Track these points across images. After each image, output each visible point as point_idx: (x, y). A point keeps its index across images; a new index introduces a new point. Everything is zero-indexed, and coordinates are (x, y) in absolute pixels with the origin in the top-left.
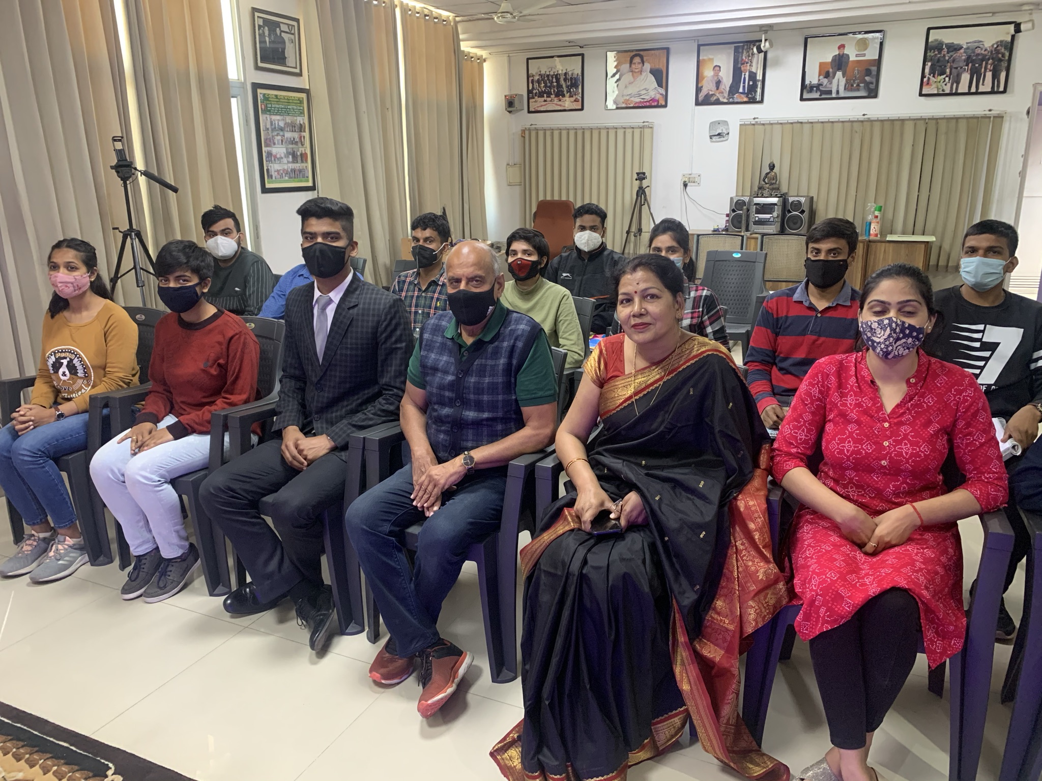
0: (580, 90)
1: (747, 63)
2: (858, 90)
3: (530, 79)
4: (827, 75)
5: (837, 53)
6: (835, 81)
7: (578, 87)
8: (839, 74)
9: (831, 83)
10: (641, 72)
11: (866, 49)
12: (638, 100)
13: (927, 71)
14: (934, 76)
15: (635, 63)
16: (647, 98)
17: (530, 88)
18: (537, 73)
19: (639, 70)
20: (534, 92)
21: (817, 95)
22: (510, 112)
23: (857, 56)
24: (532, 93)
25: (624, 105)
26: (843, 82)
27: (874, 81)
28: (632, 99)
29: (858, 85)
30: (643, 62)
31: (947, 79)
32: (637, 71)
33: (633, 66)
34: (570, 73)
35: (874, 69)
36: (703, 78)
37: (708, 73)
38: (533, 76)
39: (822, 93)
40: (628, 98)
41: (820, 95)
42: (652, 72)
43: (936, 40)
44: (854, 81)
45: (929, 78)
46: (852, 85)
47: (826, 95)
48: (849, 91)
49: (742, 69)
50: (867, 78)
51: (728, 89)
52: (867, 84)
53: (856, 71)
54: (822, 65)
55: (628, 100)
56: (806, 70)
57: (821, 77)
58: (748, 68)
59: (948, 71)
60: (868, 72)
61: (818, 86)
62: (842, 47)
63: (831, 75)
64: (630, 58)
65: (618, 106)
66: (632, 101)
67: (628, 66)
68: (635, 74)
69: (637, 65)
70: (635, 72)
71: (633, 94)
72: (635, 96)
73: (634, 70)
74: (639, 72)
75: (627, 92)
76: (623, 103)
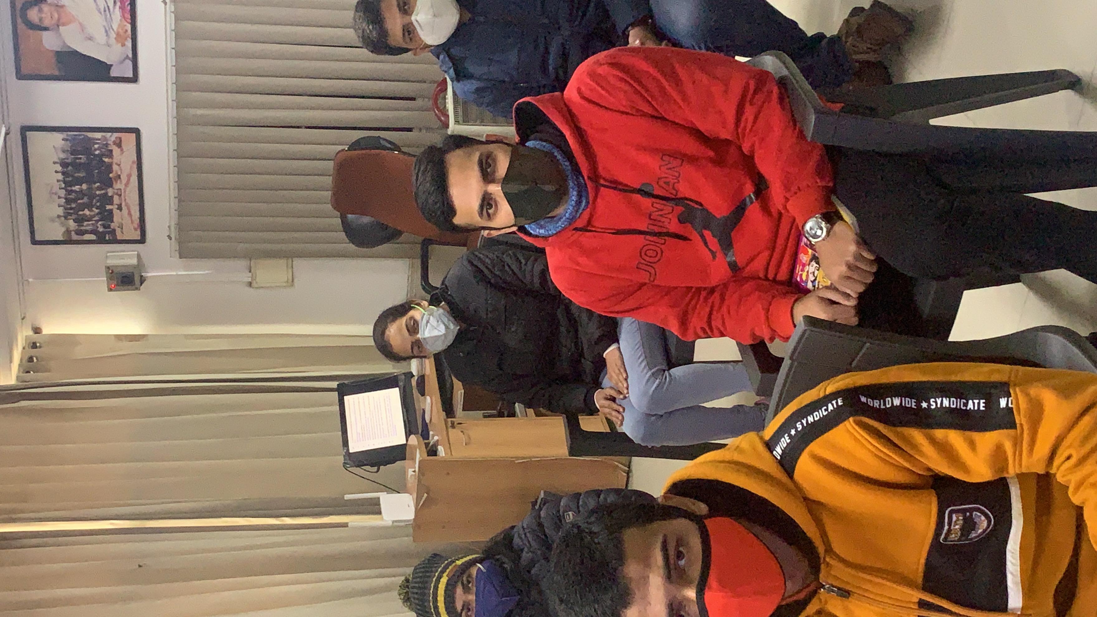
0: (98, 135)
3: (75, 237)
7: (90, 139)
12: (117, 14)
15: (41, 19)
17: (93, 237)
18: (62, 224)
20: (101, 229)
22: (142, 281)
24: (104, 234)
25: (129, 44)
28: (115, 27)
32: (56, 16)
34: (62, 156)
38: (68, 231)
55: (118, 34)
64: (31, 29)
65: (130, 56)
66: (119, 25)
67: (45, 34)
68: (62, 21)
69: (43, 15)
70: (59, 20)
71: (105, 23)
72: (109, 20)
73: (54, 22)
74: (58, 11)
75: (100, 37)
76: (123, 45)
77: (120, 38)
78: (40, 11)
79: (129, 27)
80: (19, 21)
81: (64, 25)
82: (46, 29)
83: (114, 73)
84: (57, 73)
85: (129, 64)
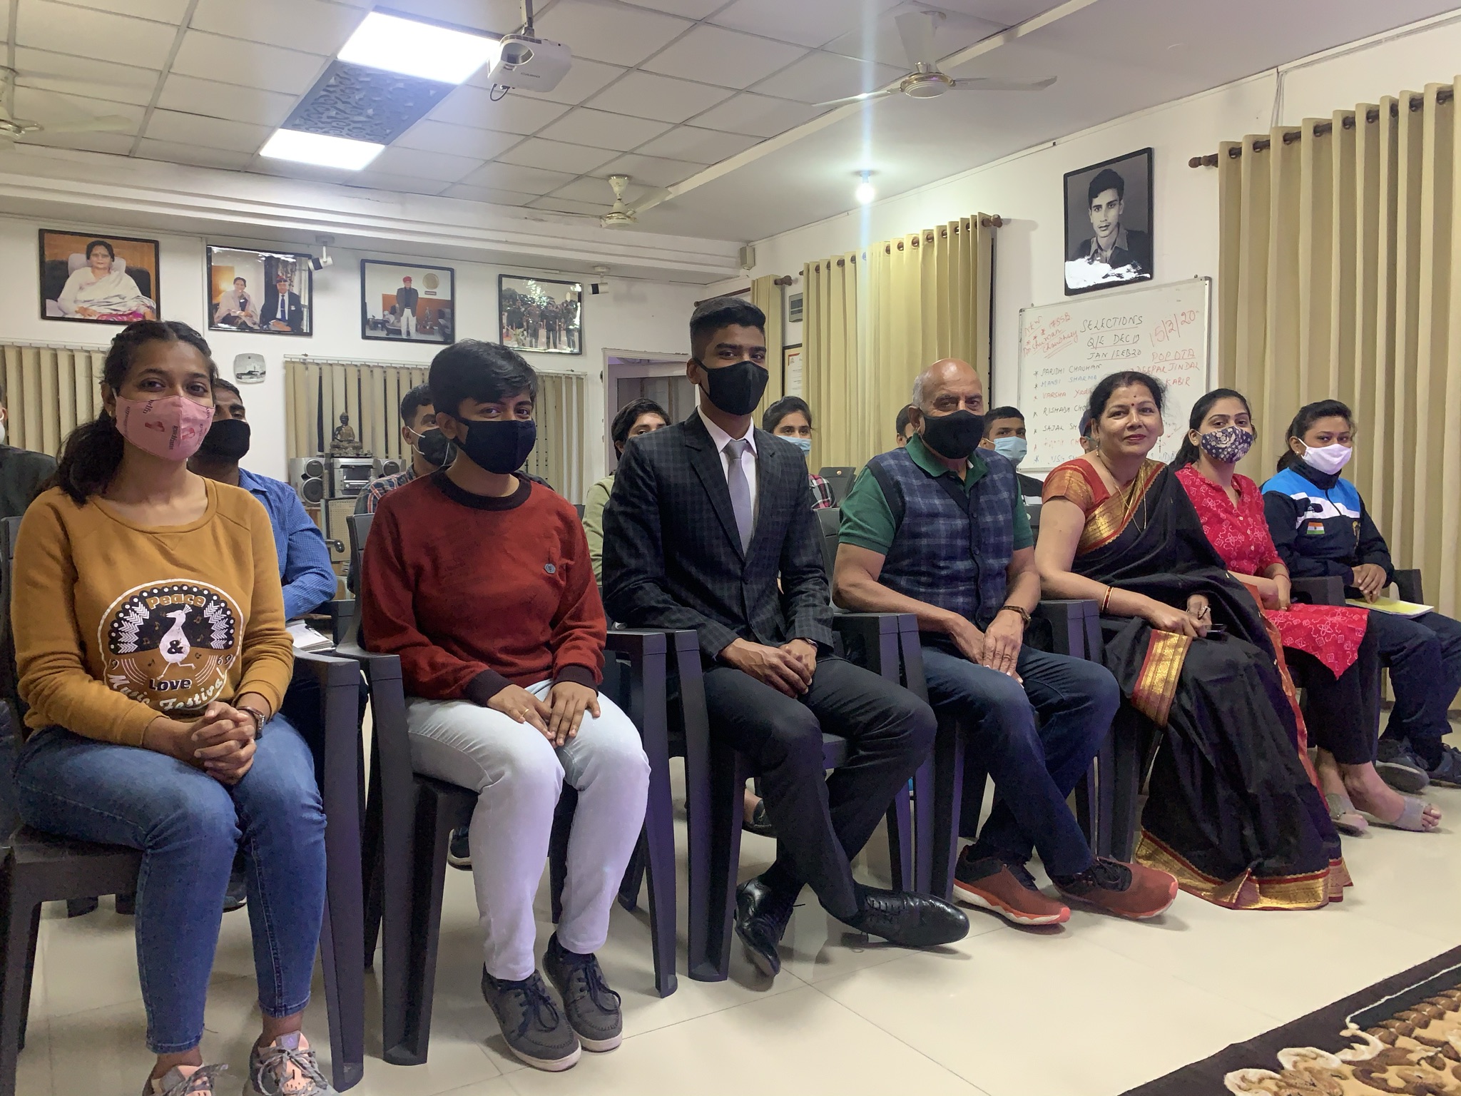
1: (285, 281)
2: (433, 334)
4: (393, 311)
5: (403, 286)
6: (403, 319)
8: (407, 312)
9: (399, 321)
10: (109, 269)
11: (436, 287)
12: (106, 311)
13: (505, 321)
14: (512, 328)
15: (96, 255)
16: (123, 309)
19: (106, 266)
21: (383, 334)
23: (426, 293)
25: (79, 316)
26: (413, 321)
27: (450, 326)
28: (94, 308)
29: (431, 328)
30: (113, 257)
31: (525, 333)
32: (100, 266)
33: (93, 258)
35: (448, 311)
36: (220, 292)
37: (226, 286)
39: (390, 331)
40: (86, 305)
41: (387, 335)
42: (129, 271)
43: (509, 289)
44: (426, 322)
45: (507, 329)
46: (425, 327)
47: (394, 335)
48: (421, 333)
49: (278, 287)
50: (441, 321)
51: (259, 312)
52: (442, 328)
53: (427, 311)
54: (386, 298)
55: (86, 309)
56: (367, 300)
57: (386, 312)
58: (287, 287)
59: (525, 324)
60: (442, 315)
61: (383, 324)
62: (407, 280)
63: (398, 311)
64: (88, 246)
65: (67, 316)
66: (95, 311)
67: (84, 257)
68: (97, 271)
69: (100, 258)
70: (98, 268)
71: (95, 301)
72: (99, 304)
73: (95, 264)
74: (104, 269)
75: (83, 296)
76: (77, 312)
77: (83, 310)
78: (104, 256)
79: (95, 318)
80: (94, 239)
81: (93, 272)
82: (88, 258)
83: (49, 302)
84: (47, 259)
85: (60, 315)
